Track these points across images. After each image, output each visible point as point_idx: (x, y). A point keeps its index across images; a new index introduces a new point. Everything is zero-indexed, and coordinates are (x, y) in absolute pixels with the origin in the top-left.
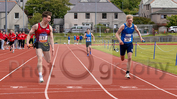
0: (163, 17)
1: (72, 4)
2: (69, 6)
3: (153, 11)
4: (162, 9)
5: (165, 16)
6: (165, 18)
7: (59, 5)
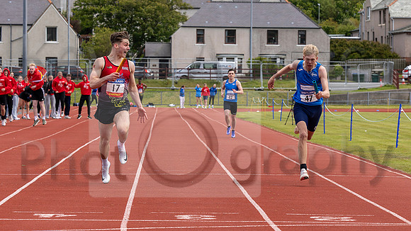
1: (192, 6)
2: (182, 12)
3: (395, 27)
7: (159, 8)
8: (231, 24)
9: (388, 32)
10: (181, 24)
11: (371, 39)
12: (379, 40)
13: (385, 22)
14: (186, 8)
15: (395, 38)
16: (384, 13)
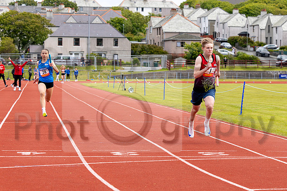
0: (179, 44)
1: (54, 25)
2: (50, 28)
3: (165, 37)
4: (178, 34)
5: (182, 43)
6: (182, 46)
7: (37, 26)
8: (77, 35)
9: (162, 40)
10: (49, 35)
11: (152, 44)
12: (157, 44)
13: (160, 34)
14: (52, 27)
15: (166, 43)
16: (160, 30)
